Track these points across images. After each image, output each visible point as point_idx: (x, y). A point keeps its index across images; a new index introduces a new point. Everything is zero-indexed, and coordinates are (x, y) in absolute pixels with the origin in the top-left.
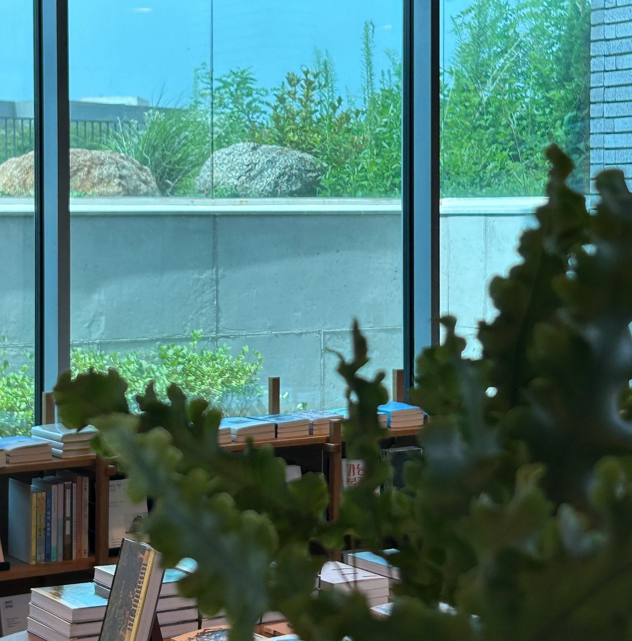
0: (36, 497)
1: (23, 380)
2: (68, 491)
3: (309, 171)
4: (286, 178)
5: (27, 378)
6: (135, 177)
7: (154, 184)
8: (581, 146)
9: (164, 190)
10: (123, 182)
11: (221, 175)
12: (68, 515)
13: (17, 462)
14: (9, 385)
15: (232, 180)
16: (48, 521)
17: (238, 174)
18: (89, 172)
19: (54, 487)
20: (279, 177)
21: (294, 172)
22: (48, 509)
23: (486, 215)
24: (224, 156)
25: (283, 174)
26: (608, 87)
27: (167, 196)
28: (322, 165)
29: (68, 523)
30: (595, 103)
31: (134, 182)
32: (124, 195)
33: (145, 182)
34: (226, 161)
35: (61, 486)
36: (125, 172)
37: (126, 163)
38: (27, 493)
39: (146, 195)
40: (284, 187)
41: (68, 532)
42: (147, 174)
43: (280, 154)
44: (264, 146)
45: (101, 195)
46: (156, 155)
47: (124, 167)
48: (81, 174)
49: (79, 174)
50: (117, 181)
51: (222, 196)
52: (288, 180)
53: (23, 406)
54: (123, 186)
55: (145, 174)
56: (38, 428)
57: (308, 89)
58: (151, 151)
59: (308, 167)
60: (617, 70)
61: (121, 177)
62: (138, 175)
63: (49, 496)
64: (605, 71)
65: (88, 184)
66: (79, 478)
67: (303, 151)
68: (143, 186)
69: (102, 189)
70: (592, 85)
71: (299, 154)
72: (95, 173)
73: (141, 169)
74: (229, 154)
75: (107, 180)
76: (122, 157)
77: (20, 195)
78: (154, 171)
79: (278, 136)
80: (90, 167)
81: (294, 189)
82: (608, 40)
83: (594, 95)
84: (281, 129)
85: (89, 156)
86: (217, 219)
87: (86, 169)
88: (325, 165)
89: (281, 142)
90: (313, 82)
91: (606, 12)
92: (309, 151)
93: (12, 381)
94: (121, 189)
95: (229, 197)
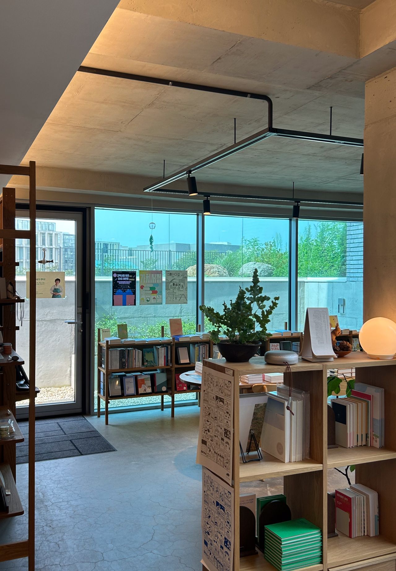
0: (197, 348)
1: (193, 324)
2: (204, 347)
3: (270, 270)
4: (263, 271)
5: (194, 323)
6: (222, 271)
7: (227, 273)
8: (345, 263)
9: (230, 275)
10: (219, 273)
11: (245, 271)
12: (204, 353)
13: (192, 340)
14: (189, 325)
15: (248, 272)
16: (199, 354)
17: (250, 271)
18: (210, 270)
19: (201, 346)
20: (261, 271)
21: (265, 270)
22: (199, 351)
23: (318, 282)
24: (246, 266)
25: (263, 270)
26: (351, 248)
27: (231, 277)
28: (274, 268)
29: (204, 355)
30: (348, 252)
31: (222, 273)
32: (219, 277)
33: (225, 273)
34: (247, 267)
35: (202, 346)
36: (219, 270)
37: (220, 268)
38: (195, 347)
39: (225, 276)
40: (263, 274)
41: (204, 357)
42: (226, 271)
43: (262, 265)
44: (258, 263)
45: (213, 276)
46: (228, 265)
47: (219, 269)
48: (208, 271)
49: (207, 271)
50: (217, 272)
51: (245, 277)
52: (264, 272)
53: (193, 330)
54: (219, 274)
55: (225, 270)
56: (197, 333)
57: (271, 247)
58: (227, 264)
59: (270, 269)
60: (354, 243)
61: (218, 271)
62: (223, 271)
63: (199, 348)
64: (351, 243)
65: (210, 273)
66: (206, 344)
67: (269, 264)
68: (224, 274)
69: (213, 275)
70: (347, 247)
71: (267, 265)
72: (212, 270)
73: (224, 269)
74: (248, 265)
75: (215, 272)
76: (219, 266)
77: (192, 276)
78: (227, 270)
79: (262, 260)
80: (210, 269)
81: (265, 275)
82: (351, 235)
83: (348, 250)
84: (263, 258)
85: (210, 266)
86: (243, 283)
87: (209, 269)
88: (275, 268)
89: (263, 261)
90: (272, 245)
91: (351, 227)
92: (270, 264)
93: (190, 324)
94: (218, 275)
95: (247, 277)
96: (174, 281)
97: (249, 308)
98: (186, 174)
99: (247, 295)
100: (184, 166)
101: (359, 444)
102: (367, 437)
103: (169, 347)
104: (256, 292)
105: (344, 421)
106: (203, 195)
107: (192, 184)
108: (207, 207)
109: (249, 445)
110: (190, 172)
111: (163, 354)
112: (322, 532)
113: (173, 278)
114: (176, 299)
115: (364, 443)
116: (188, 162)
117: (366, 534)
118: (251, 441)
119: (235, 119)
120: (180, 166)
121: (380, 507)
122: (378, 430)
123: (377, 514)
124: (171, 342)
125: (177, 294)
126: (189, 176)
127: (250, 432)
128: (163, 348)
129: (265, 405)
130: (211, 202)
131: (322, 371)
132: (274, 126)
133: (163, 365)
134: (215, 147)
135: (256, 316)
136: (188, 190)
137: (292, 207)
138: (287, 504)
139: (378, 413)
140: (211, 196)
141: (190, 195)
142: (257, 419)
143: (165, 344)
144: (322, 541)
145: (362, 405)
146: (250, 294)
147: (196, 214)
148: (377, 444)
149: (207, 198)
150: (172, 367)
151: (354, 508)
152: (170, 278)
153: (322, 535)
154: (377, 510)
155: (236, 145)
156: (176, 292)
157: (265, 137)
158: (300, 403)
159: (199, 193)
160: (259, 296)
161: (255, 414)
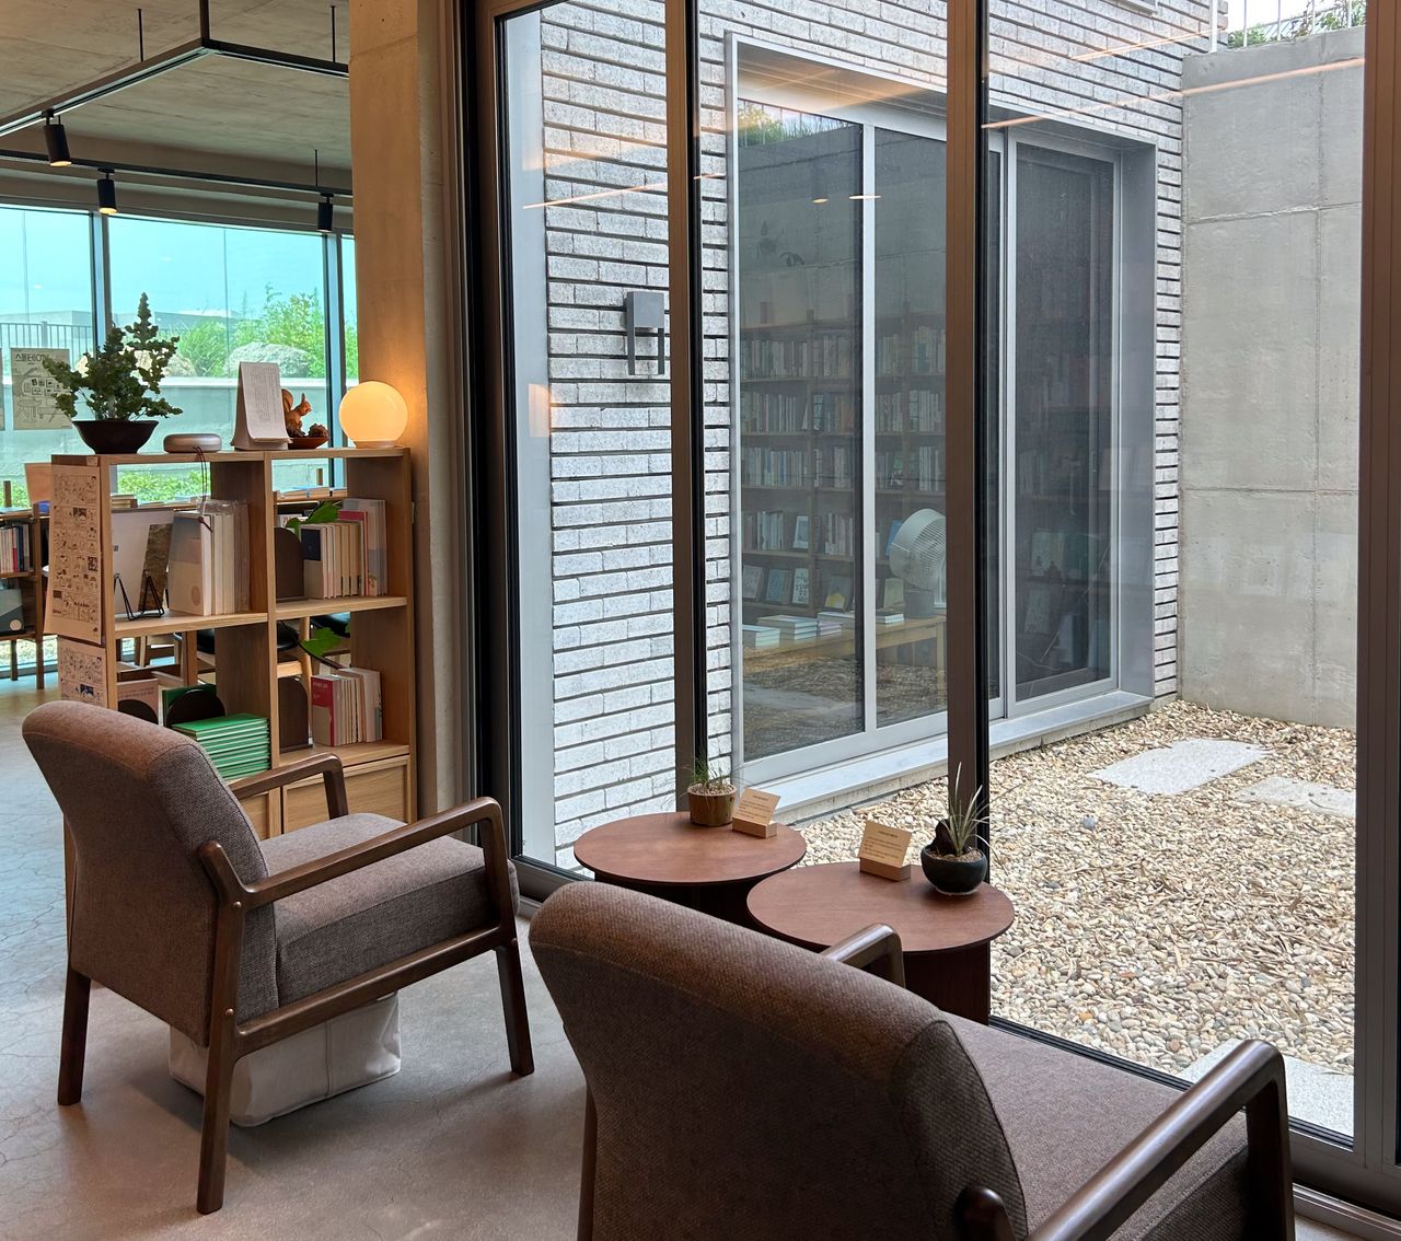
3: (303, 361)
4: (285, 365)
7: (192, 369)
9: (200, 373)
21: (291, 361)
24: (242, 351)
25: (285, 363)
27: (201, 377)
28: (312, 358)
31: (178, 368)
33: (186, 369)
39: (187, 376)
42: (188, 364)
43: (281, 350)
44: (270, 345)
52: (287, 367)
55: (186, 363)
58: (192, 348)
59: (301, 358)
68: (184, 371)
71: (295, 350)
73: (184, 360)
74: (246, 350)
78: (193, 362)
84: (287, 334)
88: (314, 357)
92: (305, 348)
96: (35, 373)
97: (131, 359)
98: (41, 116)
99: (128, 338)
100: (41, 97)
101: (346, 593)
102: (359, 581)
103: (26, 527)
104: (146, 334)
105: (318, 557)
106: (96, 168)
107: (57, 141)
108: (107, 196)
109: (144, 596)
110: (50, 113)
111: (10, 545)
112: (269, 721)
113: (33, 366)
114: (41, 418)
115: (354, 592)
116: (46, 89)
117: (360, 740)
118: (146, 590)
119: (140, 10)
120: (33, 96)
121: (383, 696)
122: (375, 568)
123: (378, 705)
124: (30, 516)
125: (43, 405)
126: (48, 121)
127: (144, 574)
128: (10, 530)
129: (170, 527)
130: (117, 184)
131: (263, 462)
132: (213, 36)
133: (12, 571)
134: (109, 63)
135: (142, 371)
136: (47, 153)
137: (315, 206)
138: (218, 695)
139: (374, 540)
140: (116, 171)
141: (52, 164)
142: (155, 552)
143: (15, 522)
144: (269, 736)
145: (348, 529)
146: (135, 337)
147: (87, 212)
148: (374, 591)
149: (107, 176)
150: (33, 574)
151: (337, 697)
152: (24, 367)
153: (269, 726)
154: (378, 701)
155: (144, 64)
156: (40, 402)
157: (197, 55)
158: (229, 519)
159: (74, 161)
160: (152, 340)
161: (149, 542)
